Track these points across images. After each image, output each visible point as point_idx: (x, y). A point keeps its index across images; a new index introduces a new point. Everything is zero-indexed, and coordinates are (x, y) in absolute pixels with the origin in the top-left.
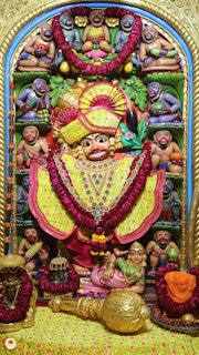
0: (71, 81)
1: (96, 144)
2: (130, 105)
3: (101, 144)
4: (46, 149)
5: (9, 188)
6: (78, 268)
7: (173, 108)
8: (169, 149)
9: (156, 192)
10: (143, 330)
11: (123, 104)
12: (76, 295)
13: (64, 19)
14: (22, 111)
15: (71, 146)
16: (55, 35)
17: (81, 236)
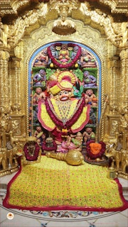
0: (54, 70)
1: (64, 94)
2: (77, 80)
5: (30, 111)
6: (57, 142)
7: (93, 81)
8: (92, 97)
9: (87, 113)
10: (81, 164)
11: (74, 79)
12: (56, 152)
13: (52, 48)
14: (35, 82)
15: (54, 95)
16: (48, 53)
17: (58, 130)
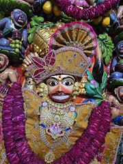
0: (51, 24)
3: (66, 87)
4: (14, 79)
